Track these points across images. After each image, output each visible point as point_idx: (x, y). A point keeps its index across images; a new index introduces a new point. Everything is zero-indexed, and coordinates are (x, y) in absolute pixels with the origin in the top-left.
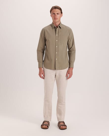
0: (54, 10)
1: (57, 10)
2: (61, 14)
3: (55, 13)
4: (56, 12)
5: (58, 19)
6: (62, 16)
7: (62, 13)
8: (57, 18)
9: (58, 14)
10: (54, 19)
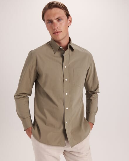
0: (49, 11)
1: (55, 10)
2: (68, 18)
3: (52, 18)
4: (54, 15)
5: (63, 31)
6: (71, 22)
7: (68, 15)
8: (58, 30)
9: (59, 19)
10: (54, 33)
